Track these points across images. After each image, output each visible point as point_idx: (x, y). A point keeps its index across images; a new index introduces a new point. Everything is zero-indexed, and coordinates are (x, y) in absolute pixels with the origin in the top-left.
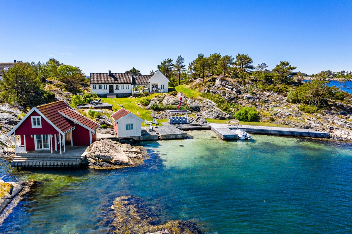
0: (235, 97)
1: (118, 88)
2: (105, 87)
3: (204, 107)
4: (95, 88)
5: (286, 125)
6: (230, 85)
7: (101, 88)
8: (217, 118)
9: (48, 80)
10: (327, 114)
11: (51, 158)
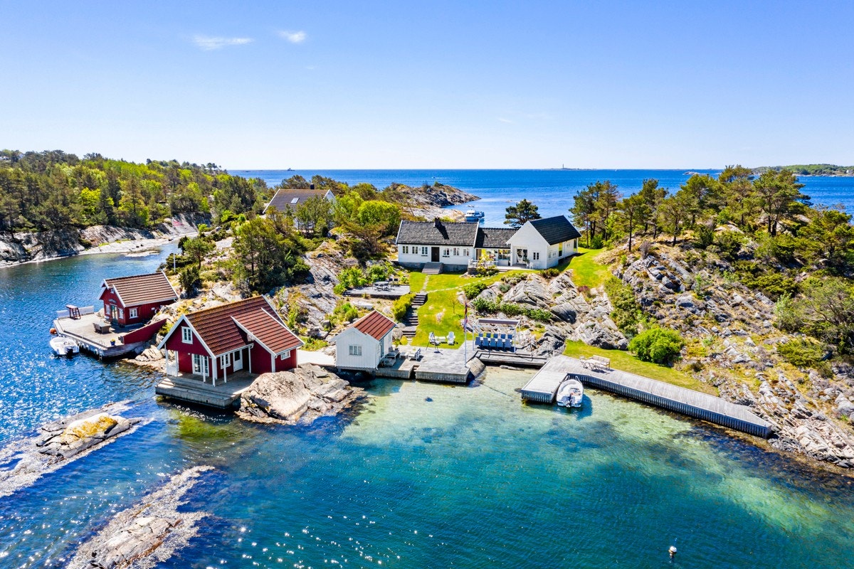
0: (655, 300)
1: (448, 254)
2: (423, 250)
3: (587, 313)
4: (405, 251)
5: (715, 386)
6: (658, 269)
7: (417, 253)
8: (596, 342)
9: (332, 232)
10: (839, 375)
11: (199, 389)
